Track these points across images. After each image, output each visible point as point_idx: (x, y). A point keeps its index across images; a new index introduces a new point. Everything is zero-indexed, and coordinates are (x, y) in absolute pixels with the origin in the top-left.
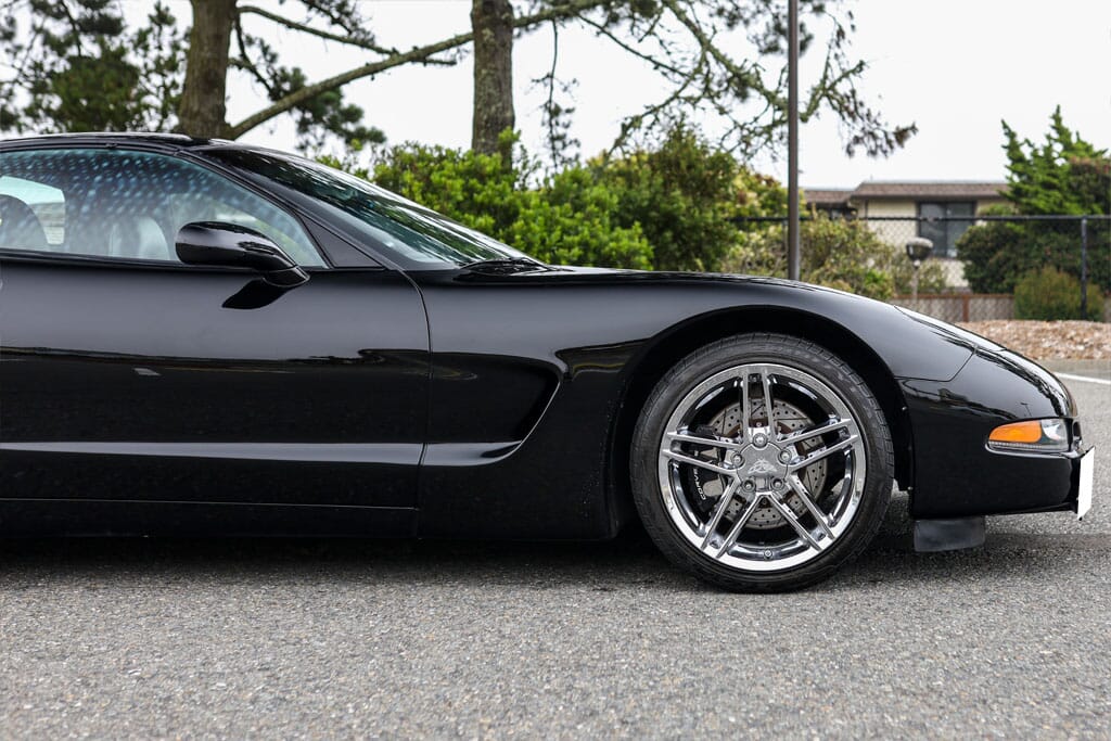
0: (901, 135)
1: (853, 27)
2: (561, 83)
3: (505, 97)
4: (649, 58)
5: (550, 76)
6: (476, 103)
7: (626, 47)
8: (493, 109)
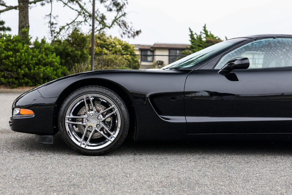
0: (138, 33)
1: (127, 3)
2: (53, 17)
3: (26, 21)
4: (76, 10)
5: (50, 14)
6: (19, 22)
7: (70, 7)
8: (23, 24)
